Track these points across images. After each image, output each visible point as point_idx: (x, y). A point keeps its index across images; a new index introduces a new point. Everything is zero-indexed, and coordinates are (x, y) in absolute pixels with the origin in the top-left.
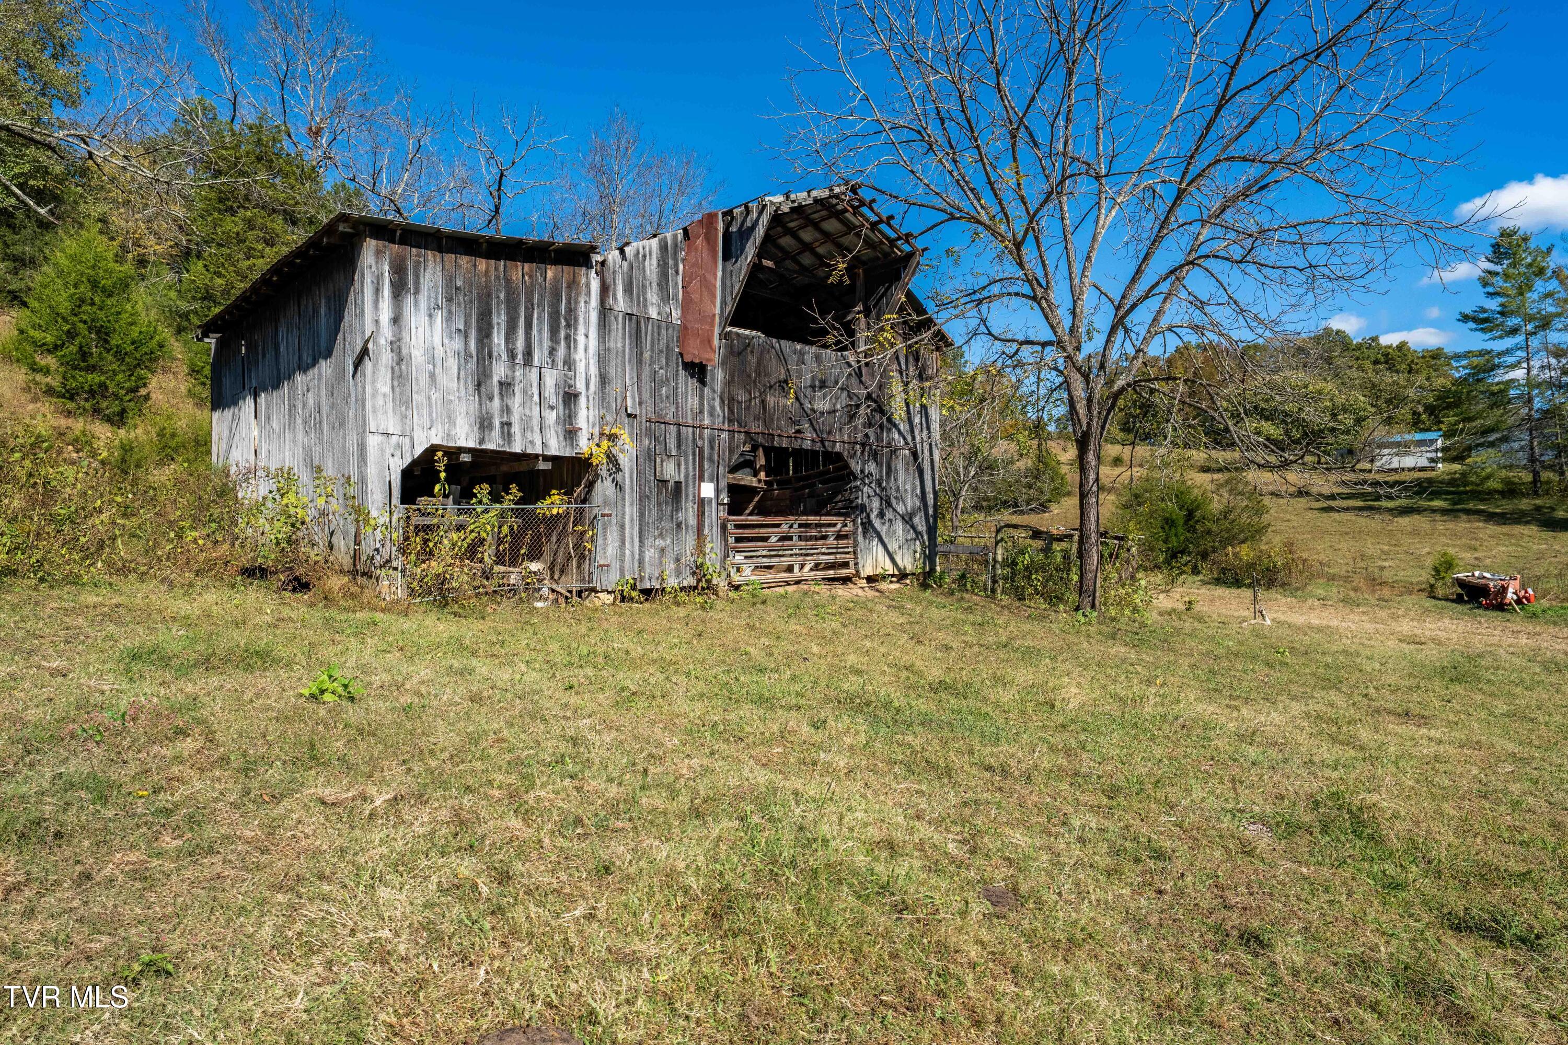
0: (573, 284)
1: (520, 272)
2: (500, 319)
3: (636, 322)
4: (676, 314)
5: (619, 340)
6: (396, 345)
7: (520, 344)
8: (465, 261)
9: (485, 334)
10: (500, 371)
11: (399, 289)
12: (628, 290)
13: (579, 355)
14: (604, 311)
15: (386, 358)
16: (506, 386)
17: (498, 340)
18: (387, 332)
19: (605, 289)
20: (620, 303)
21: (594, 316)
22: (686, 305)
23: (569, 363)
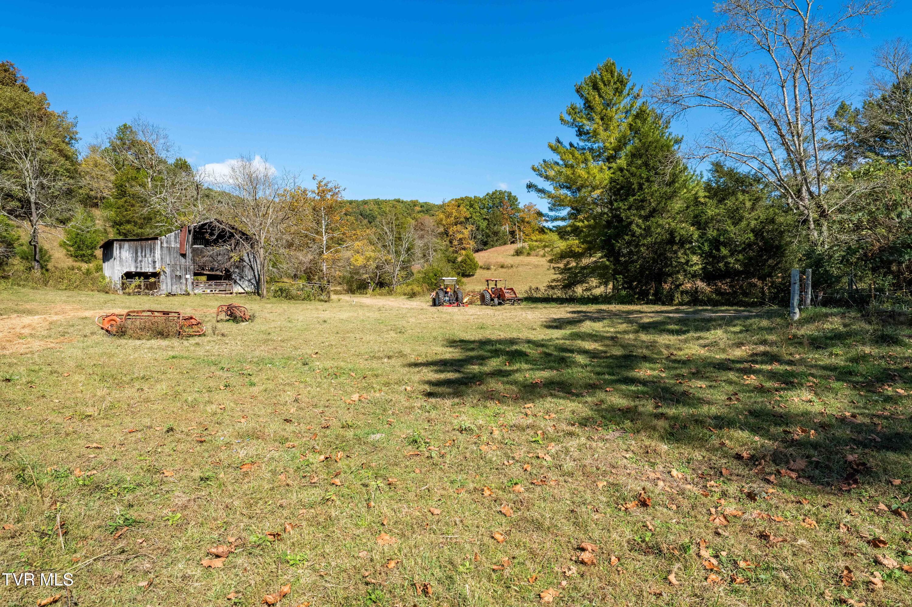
0: (155, 243)
1: (144, 243)
2: (140, 251)
3: (169, 249)
4: (178, 246)
5: (165, 251)
6: (120, 257)
7: (143, 254)
8: (132, 243)
9: (137, 253)
10: (140, 259)
11: (120, 248)
12: (167, 242)
13: (156, 255)
14: (161, 247)
15: (118, 259)
16: (141, 261)
17: (139, 254)
18: (118, 255)
19: (161, 243)
20: (165, 245)
21: (159, 248)
22: (181, 244)
23: (154, 256)
